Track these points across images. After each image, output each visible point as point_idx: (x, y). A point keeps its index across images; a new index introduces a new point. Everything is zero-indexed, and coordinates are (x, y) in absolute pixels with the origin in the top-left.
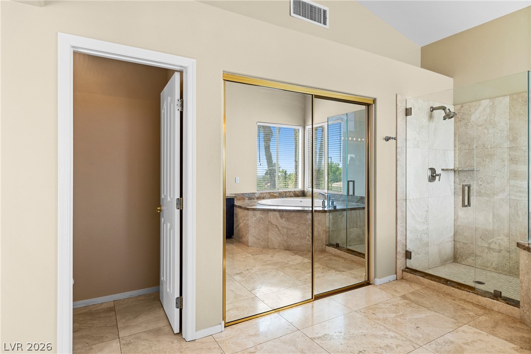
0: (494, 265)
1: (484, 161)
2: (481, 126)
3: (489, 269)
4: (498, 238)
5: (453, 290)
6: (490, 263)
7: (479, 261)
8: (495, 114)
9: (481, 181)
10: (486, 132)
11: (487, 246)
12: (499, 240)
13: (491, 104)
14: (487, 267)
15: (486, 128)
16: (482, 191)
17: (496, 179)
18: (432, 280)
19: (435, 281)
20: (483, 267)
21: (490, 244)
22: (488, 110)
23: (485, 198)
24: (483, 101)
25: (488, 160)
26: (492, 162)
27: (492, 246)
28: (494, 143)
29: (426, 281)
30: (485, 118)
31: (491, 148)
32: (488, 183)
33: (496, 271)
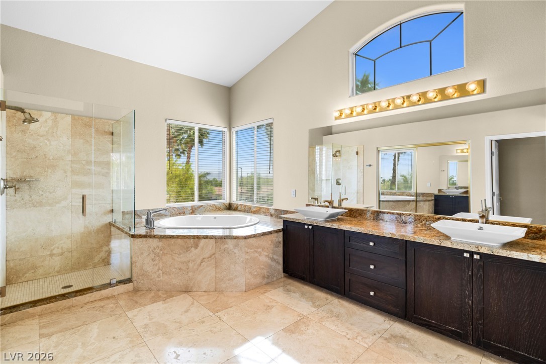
0: (56, 269)
1: (45, 171)
2: (42, 136)
3: (51, 275)
4: (60, 242)
5: (75, 300)
6: (53, 268)
7: (41, 271)
8: (57, 127)
9: (43, 191)
10: (48, 143)
11: (49, 253)
12: (61, 244)
13: (53, 117)
14: (50, 273)
15: (48, 140)
16: (44, 201)
17: (59, 189)
18: (48, 303)
19: (51, 302)
20: (45, 276)
21: (52, 251)
22: (50, 123)
23: (47, 208)
24: (44, 113)
25: (50, 171)
26: (54, 172)
27: (55, 252)
28: (56, 154)
29: (38, 309)
30: (47, 129)
31: (53, 159)
32: (50, 193)
33: (59, 273)
